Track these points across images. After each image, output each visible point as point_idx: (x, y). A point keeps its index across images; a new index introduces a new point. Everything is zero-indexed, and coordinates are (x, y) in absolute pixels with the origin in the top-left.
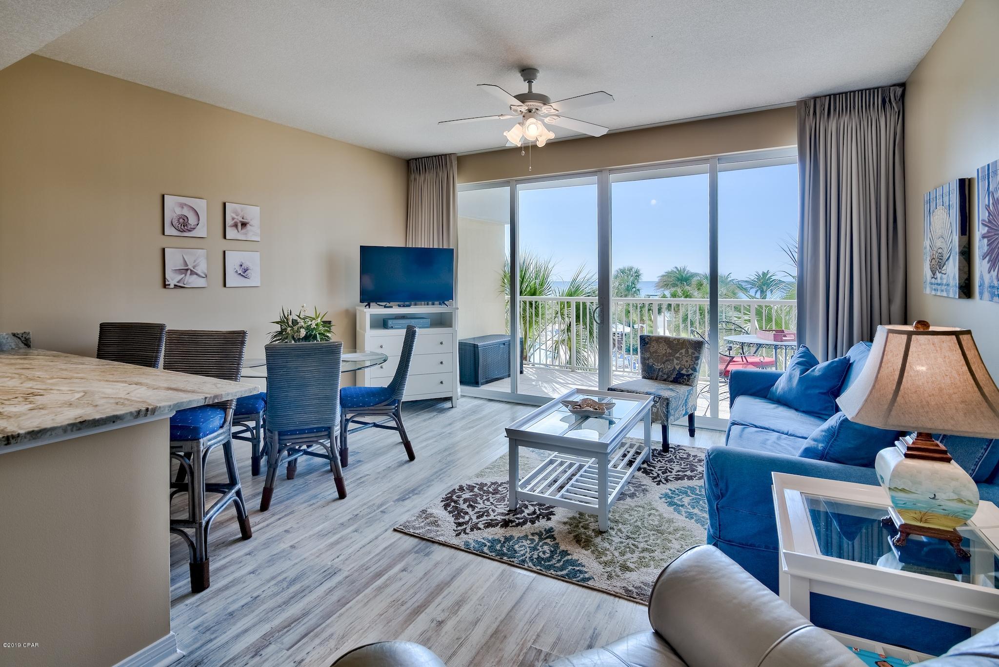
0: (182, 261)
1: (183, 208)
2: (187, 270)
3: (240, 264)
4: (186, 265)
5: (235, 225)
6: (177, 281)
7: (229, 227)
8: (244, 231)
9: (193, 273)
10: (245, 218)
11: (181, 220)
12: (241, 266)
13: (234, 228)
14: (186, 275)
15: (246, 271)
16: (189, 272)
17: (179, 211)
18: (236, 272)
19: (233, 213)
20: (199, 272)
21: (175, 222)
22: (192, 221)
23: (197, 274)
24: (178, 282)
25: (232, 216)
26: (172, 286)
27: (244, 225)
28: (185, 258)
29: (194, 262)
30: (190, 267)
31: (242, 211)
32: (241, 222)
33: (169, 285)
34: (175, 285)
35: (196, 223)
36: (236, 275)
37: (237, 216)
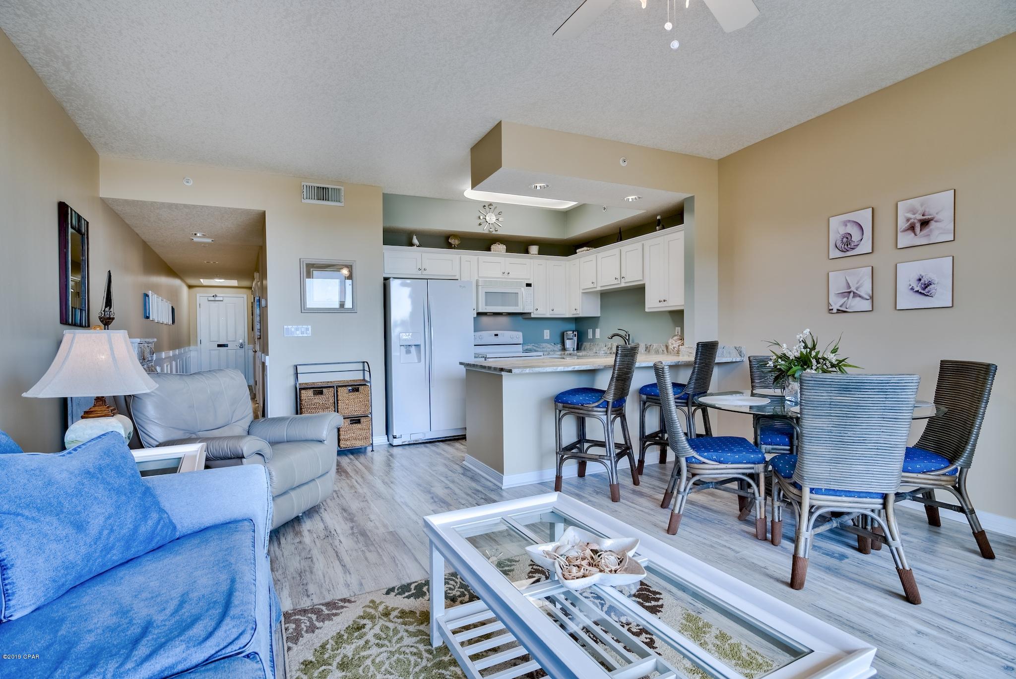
0: (844, 284)
1: (846, 225)
2: (850, 292)
3: (918, 278)
4: (849, 287)
5: (912, 228)
6: (839, 305)
7: (901, 232)
8: (925, 231)
9: (856, 295)
10: (926, 213)
11: (845, 240)
12: (920, 280)
13: (910, 232)
14: (848, 298)
15: (926, 286)
16: (852, 294)
17: (842, 231)
18: (912, 289)
19: (908, 213)
20: (862, 294)
21: (839, 244)
22: (856, 237)
23: (860, 296)
24: (841, 306)
25: (906, 217)
26: (835, 311)
27: (925, 223)
28: (848, 279)
29: (857, 283)
30: (853, 289)
31: (922, 205)
32: (920, 220)
33: (832, 309)
34: (838, 310)
35: (860, 239)
36: (911, 292)
37: (914, 214)
